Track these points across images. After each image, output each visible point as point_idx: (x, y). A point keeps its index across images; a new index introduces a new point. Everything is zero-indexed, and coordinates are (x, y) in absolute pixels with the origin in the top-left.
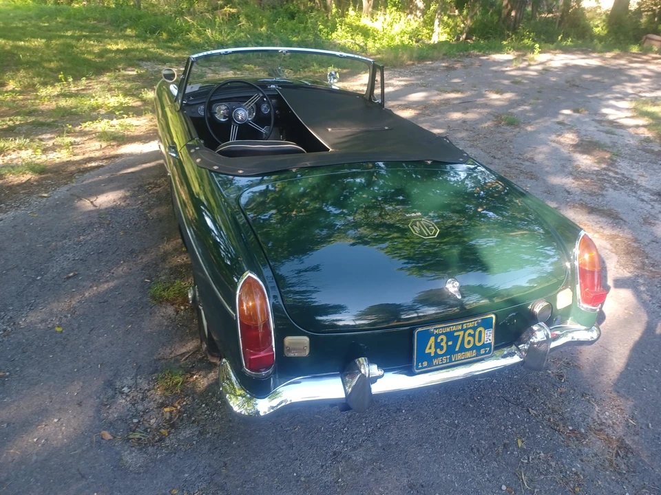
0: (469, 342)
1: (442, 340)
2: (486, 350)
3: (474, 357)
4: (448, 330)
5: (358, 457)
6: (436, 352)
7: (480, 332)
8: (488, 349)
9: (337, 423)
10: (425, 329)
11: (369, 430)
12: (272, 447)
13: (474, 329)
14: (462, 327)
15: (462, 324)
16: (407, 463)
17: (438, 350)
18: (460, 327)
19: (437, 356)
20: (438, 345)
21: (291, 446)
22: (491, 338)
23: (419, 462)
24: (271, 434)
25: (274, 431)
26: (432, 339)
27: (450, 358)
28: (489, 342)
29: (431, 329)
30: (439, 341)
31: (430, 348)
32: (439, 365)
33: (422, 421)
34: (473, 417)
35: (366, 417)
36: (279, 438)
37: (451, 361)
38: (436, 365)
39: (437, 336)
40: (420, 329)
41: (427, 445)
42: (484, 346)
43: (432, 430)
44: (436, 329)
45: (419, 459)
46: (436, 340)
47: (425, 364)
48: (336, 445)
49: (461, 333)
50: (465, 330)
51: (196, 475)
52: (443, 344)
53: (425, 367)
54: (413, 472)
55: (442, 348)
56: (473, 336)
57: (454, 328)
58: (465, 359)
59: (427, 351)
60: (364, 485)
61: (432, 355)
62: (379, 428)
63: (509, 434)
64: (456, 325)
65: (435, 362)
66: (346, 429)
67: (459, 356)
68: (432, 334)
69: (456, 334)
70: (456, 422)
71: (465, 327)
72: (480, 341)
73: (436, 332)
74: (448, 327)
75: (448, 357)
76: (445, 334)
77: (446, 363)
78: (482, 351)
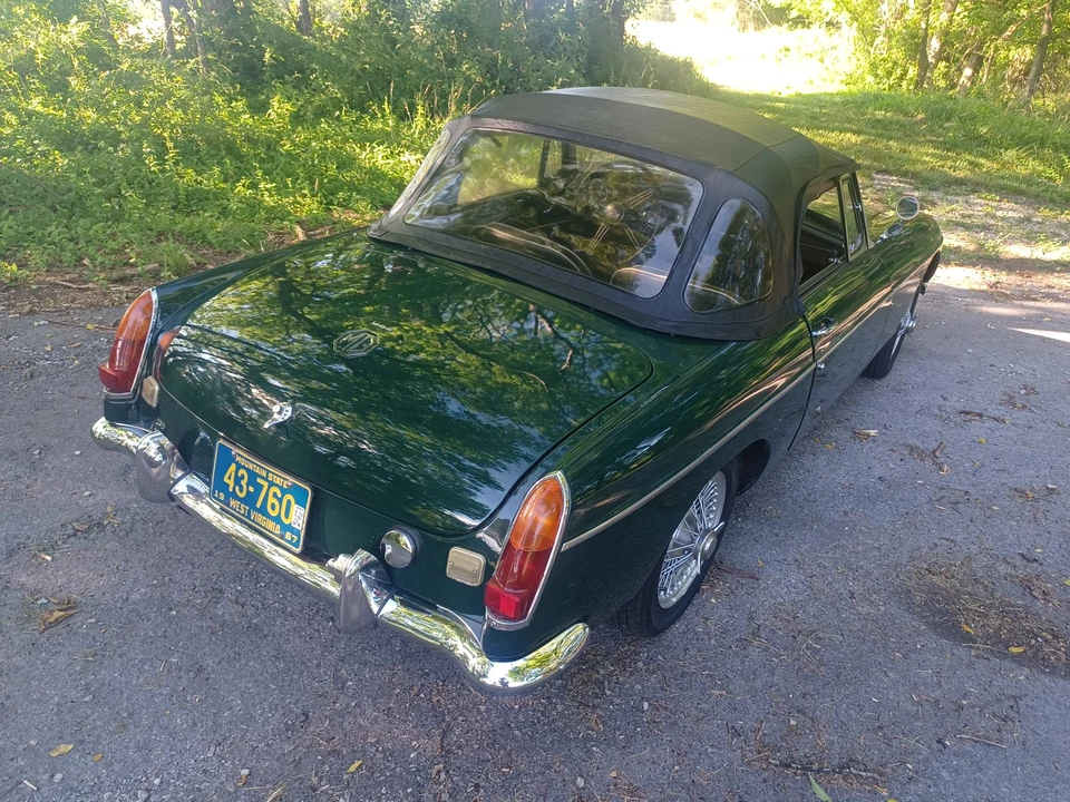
0: (273, 507)
1: (243, 477)
2: (293, 539)
3: (276, 535)
4: (251, 467)
6: (234, 488)
7: (289, 502)
8: (296, 538)
10: (227, 445)
13: (284, 492)
14: (268, 476)
15: (268, 472)
17: (237, 488)
18: (265, 474)
19: (234, 495)
20: (238, 480)
22: (300, 522)
26: (233, 467)
27: (249, 513)
28: (298, 527)
29: (234, 451)
30: (240, 474)
31: (229, 478)
32: (235, 510)
37: (248, 516)
38: (232, 508)
39: (239, 466)
40: (222, 442)
42: (290, 528)
43: (315, 662)
44: (239, 455)
46: (237, 471)
47: (221, 496)
49: (266, 484)
50: (271, 484)
52: (244, 483)
53: (221, 501)
55: (241, 489)
56: (280, 500)
57: (258, 470)
58: (265, 528)
59: (226, 479)
61: (230, 489)
64: (260, 467)
65: (232, 502)
67: (259, 517)
68: (234, 460)
69: (259, 480)
71: (271, 477)
72: (287, 516)
73: (238, 459)
74: (252, 462)
75: (247, 508)
76: (247, 470)
77: (243, 515)
78: (288, 535)
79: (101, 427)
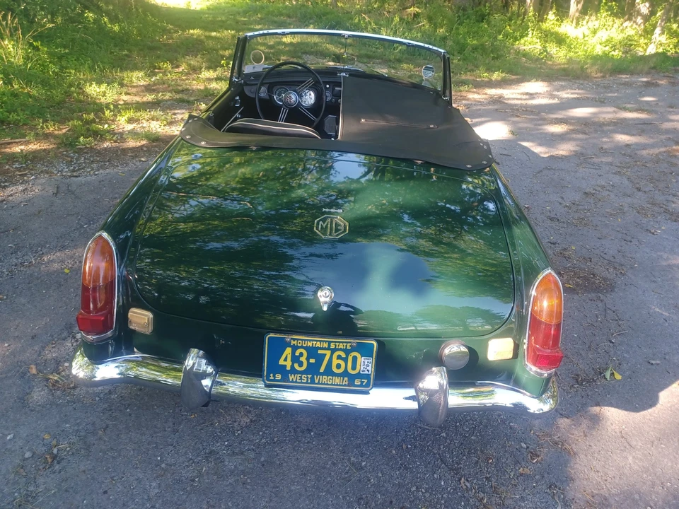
0: (338, 366)
1: (301, 354)
2: (362, 382)
3: (345, 385)
4: (310, 344)
5: (230, 464)
6: (292, 366)
7: (355, 359)
8: (366, 381)
9: (236, 424)
10: (278, 336)
11: (263, 440)
12: (159, 426)
13: (347, 352)
14: (329, 345)
15: (330, 342)
16: (277, 487)
17: (296, 366)
18: (326, 345)
19: (293, 371)
20: (295, 359)
21: (175, 431)
22: (369, 368)
23: (290, 491)
24: (166, 414)
25: (171, 411)
26: (288, 351)
27: (312, 379)
28: (367, 372)
29: (288, 338)
30: (297, 353)
31: (285, 360)
32: (296, 382)
33: (325, 449)
34: (387, 464)
35: (269, 427)
36: (170, 419)
37: (312, 381)
38: (292, 382)
39: (295, 348)
40: (272, 335)
41: (313, 477)
42: (359, 376)
43: (330, 463)
44: (294, 340)
45: (293, 488)
46: (293, 352)
47: (279, 376)
48: (219, 444)
49: (328, 353)
50: (333, 351)
51: (76, 428)
52: (303, 359)
53: (278, 381)
54: (275, 499)
55: (301, 364)
56: (345, 360)
57: (318, 345)
58: (332, 385)
59: (281, 362)
60: (217, 494)
61: (288, 368)
62: (274, 443)
63: (416, 498)
64: (320, 341)
65: (292, 377)
66: (239, 432)
67: (325, 379)
68: (288, 345)
69: (320, 352)
70: (364, 464)
71: (333, 346)
72: (354, 368)
73: (293, 342)
74: (310, 341)
75: (309, 376)
76: (306, 348)
77: (307, 383)
78: (357, 382)
79: (79, 368)
